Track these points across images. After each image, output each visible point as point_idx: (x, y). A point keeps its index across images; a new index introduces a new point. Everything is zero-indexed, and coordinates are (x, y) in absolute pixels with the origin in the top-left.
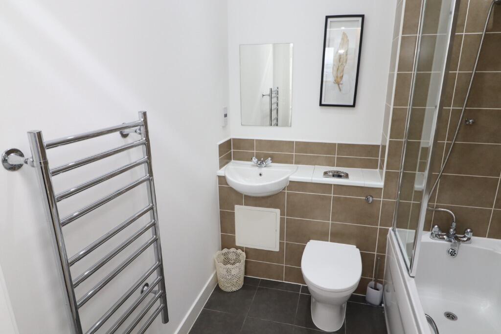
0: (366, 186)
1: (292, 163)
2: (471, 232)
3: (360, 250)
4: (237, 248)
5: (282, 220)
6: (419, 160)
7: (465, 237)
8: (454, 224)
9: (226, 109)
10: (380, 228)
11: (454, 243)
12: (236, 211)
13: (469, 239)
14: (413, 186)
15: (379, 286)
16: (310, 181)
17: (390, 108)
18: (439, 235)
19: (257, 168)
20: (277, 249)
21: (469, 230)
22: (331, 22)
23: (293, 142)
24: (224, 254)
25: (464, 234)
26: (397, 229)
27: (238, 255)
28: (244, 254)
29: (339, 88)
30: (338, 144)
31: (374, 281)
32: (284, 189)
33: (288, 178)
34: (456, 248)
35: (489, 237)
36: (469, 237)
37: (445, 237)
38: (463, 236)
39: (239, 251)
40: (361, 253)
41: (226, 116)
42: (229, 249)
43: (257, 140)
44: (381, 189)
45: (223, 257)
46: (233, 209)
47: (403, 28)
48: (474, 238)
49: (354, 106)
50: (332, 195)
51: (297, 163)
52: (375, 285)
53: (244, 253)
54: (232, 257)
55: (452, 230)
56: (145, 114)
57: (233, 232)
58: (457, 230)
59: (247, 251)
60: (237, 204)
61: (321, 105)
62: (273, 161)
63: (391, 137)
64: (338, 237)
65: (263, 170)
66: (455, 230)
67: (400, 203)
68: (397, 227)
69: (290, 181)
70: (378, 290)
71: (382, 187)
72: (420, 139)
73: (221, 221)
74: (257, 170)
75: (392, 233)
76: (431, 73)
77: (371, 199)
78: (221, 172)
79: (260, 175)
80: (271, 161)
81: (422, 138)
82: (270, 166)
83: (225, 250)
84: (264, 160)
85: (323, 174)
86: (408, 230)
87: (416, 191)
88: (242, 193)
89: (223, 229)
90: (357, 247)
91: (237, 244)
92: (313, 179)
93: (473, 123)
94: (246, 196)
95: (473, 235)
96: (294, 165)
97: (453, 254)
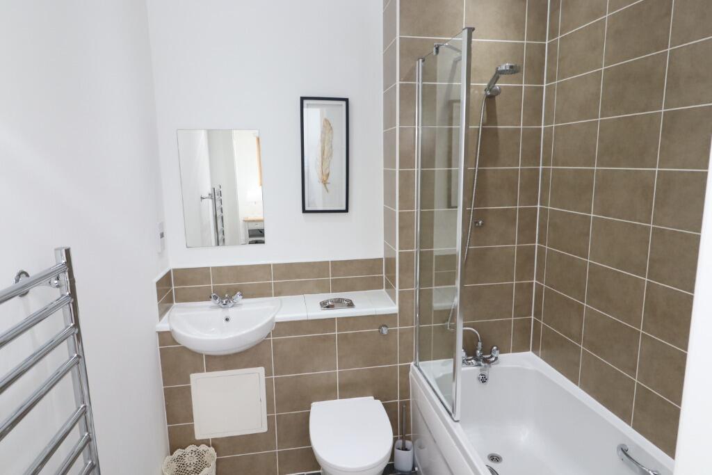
0: (377, 314)
1: (270, 295)
2: (497, 349)
3: (381, 401)
4: (198, 443)
5: (268, 382)
6: (434, 272)
7: (492, 356)
8: (480, 344)
9: (162, 225)
10: (400, 366)
11: (485, 366)
12: (193, 384)
13: (496, 358)
14: (431, 306)
15: (408, 443)
16: (306, 319)
17: (395, 212)
18: (467, 360)
19: (220, 310)
20: (264, 429)
21: (495, 348)
22: (307, 104)
23: (270, 265)
24: (177, 460)
25: (491, 353)
26: (420, 364)
27: (200, 455)
28: (212, 450)
29: (326, 189)
30: (332, 262)
31: (402, 438)
32: (269, 336)
33: (273, 318)
34: (486, 373)
35: (513, 351)
36: (495, 356)
37: (473, 361)
38: (489, 356)
39: (203, 447)
40: (383, 404)
41: (162, 235)
42: (184, 449)
43: (213, 268)
44: (396, 314)
45: (174, 465)
46: (188, 381)
47: (400, 117)
48: (501, 356)
49: (346, 211)
50: (336, 333)
51: (278, 294)
52: (404, 444)
53: (211, 448)
54: (190, 459)
55: (478, 352)
56: (68, 252)
57: (191, 418)
58: (484, 351)
59: (215, 444)
60: (194, 372)
61: (304, 211)
62: (245, 296)
63: (400, 248)
64: (350, 389)
65: (231, 312)
66: (481, 351)
67: (420, 328)
68: (420, 361)
69: (277, 323)
70: (406, 450)
71: (397, 312)
72: (432, 247)
73: (167, 406)
74: (220, 313)
75: (416, 369)
76: (434, 171)
77: (385, 331)
78: (164, 326)
79: (227, 320)
80: (241, 297)
81: (434, 246)
82: (241, 305)
83: (178, 452)
84: (230, 298)
85: (320, 306)
86: (432, 362)
87: (435, 311)
88: (203, 353)
89: (171, 417)
90: (375, 398)
91: (198, 436)
92: (309, 314)
93: (482, 224)
94: (208, 357)
95: (501, 353)
96: (273, 298)
97: (484, 380)
